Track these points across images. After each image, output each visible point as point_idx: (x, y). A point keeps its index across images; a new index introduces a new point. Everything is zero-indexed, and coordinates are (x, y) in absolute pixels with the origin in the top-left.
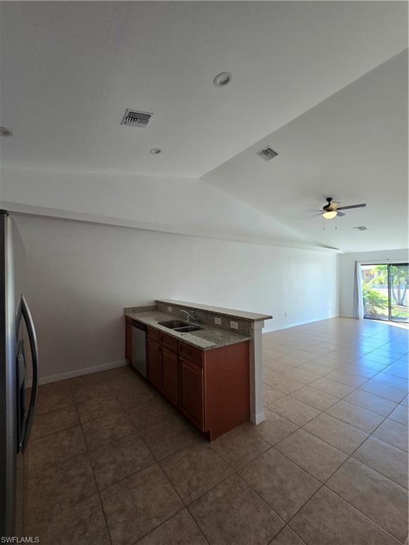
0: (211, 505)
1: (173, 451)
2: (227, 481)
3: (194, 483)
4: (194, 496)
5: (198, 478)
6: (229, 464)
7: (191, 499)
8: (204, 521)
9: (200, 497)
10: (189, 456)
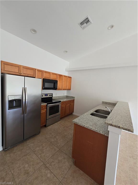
0: (44, 172)
1: (65, 152)
2: (55, 178)
3: (53, 164)
4: (48, 165)
5: (55, 164)
6: (64, 178)
7: (47, 164)
8: (39, 171)
9: (47, 167)
10: (64, 158)
